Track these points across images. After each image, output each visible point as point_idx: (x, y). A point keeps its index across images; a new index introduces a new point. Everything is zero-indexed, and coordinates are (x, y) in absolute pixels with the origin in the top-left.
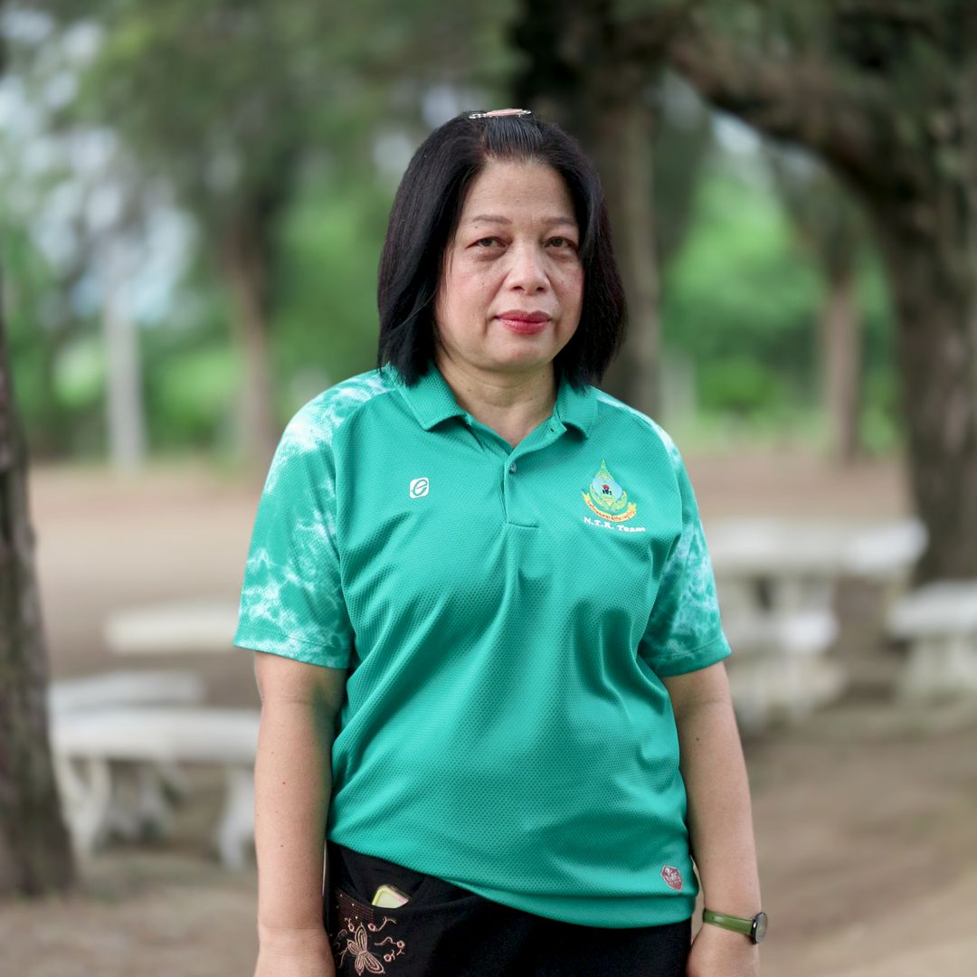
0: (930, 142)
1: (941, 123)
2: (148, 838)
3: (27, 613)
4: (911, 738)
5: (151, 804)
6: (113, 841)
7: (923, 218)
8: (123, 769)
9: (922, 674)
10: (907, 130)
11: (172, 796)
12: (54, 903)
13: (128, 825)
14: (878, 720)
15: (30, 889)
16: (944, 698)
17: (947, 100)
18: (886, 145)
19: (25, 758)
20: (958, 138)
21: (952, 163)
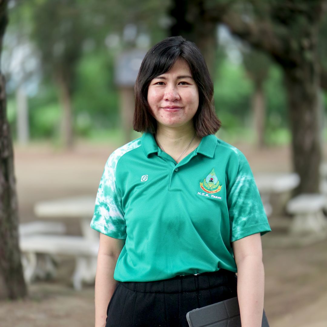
0: (302, 49)
1: (306, 43)
2: (48, 279)
3: (13, 205)
4: (295, 247)
5: (49, 267)
6: (37, 279)
7: (299, 73)
8: (40, 256)
9: (298, 225)
10: (294, 45)
11: (55, 264)
12: (20, 302)
13: (42, 274)
14: (284, 241)
15: (12, 297)
16: (305, 234)
17: (308, 35)
18: (288, 50)
19: (11, 253)
20: (311, 48)
21: (309, 56)
